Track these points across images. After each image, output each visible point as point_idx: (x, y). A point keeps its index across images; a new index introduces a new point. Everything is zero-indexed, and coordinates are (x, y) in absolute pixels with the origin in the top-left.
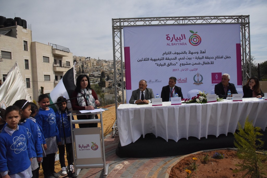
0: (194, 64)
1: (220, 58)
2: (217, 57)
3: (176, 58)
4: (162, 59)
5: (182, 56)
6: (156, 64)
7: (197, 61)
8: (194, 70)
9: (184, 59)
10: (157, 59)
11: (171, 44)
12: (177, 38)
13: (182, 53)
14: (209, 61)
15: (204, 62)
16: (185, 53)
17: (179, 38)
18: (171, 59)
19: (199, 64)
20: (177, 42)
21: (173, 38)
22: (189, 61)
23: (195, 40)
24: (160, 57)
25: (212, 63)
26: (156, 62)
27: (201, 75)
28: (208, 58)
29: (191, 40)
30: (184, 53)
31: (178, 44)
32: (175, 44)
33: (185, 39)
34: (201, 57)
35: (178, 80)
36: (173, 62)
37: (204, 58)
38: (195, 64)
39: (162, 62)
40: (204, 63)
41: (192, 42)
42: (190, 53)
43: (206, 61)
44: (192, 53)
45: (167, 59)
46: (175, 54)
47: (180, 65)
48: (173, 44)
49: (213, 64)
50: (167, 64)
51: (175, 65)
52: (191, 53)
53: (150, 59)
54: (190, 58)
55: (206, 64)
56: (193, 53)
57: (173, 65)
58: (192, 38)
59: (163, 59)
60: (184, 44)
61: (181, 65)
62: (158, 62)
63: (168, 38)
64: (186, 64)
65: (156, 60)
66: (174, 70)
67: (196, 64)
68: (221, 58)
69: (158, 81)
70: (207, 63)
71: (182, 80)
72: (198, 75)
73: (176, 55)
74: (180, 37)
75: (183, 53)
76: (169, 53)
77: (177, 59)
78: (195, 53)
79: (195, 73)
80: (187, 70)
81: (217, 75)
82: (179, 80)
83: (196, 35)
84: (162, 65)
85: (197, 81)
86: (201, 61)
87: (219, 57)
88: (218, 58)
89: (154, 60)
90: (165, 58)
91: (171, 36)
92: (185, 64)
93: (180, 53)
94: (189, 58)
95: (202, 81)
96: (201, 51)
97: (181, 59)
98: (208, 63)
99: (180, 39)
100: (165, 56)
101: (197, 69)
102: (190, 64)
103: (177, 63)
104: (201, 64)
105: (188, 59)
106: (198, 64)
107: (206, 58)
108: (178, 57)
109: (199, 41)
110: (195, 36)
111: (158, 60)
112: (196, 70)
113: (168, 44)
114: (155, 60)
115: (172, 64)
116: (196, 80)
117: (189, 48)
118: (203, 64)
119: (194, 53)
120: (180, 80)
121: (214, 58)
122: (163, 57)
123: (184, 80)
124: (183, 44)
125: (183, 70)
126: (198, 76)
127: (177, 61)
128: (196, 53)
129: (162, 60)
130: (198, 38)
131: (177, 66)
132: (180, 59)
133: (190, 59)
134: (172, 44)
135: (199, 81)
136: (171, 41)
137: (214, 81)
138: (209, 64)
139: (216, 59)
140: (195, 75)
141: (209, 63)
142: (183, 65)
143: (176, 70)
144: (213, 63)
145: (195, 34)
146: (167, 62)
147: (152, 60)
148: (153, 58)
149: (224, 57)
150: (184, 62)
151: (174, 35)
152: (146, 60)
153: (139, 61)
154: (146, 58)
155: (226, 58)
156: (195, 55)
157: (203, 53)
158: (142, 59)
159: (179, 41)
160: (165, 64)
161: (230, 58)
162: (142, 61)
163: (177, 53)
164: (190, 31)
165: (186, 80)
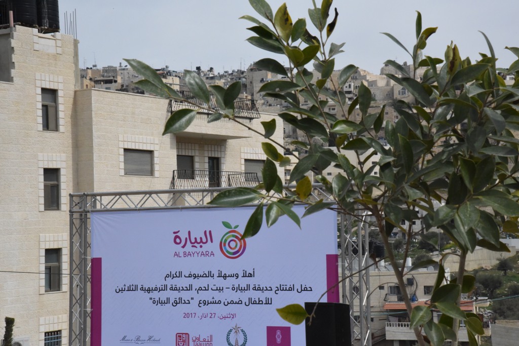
0: (228, 303)
1: (288, 289)
2: (281, 288)
3: (190, 288)
4: (163, 289)
5: (203, 282)
6: (151, 299)
7: (236, 296)
8: (229, 316)
9: (208, 290)
10: (154, 289)
11: (182, 254)
12: (196, 239)
13: (205, 275)
14: (263, 296)
15: (250, 299)
16: (210, 275)
17: (199, 240)
18: (181, 289)
19: (240, 302)
20: (194, 249)
21: (186, 239)
22: (218, 296)
23: (233, 244)
24: (160, 283)
26: (151, 295)
27: (242, 331)
28: (259, 289)
29: (225, 245)
30: (207, 276)
31: (196, 254)
32: (191, 254)
33: (212, 241)
34: (243, 285)
35: (194, 339)
36: (185, 295)
37: (251, 288)
38: (231, 303)
39: (163, 296)
40: (252, 302)
41: (226, 249)
42: (221, 276)
43: (256, 295)
44: (226, 277)
46: (189, 277)
47: (200, 303)
48: (187, 254)
49: (271, 304)
50: (172, 301)
51: (189, 303)
52: (222, 276)
53: (139, 287)
54: (221, 289)
55: (255, 303)
56: (227, 275)
57: (185, 303)
58: (226, 240)
59: (166, 288)
60: (209, 255)
61: (200, 305)
62: (156, 295)
63: (177, 239)
64: (211, 303)
65: (151, 289)
66: (187, 315)
67: (233, 303)
68: (289, 290)
69: (153, 339)
70: (257, 302)
71: (201, 340)
72: (237, 329)
73: (191, 281)
74: (201, 238)
75: (206, 277)
76: (178, 276)
77: (194, 289)
78: (231, 276)
79: (229, 324)
80: (213, 315)
81: (278, 333)
82: (196, 338)
83: (234, 231)
84: (163, 302)
85: (234, 345)
86: (245, 296)
87: (285, 287)
88: (283, 290)
89: (147, 290)
90: (169, 287)
91: (183, 235)
92: (209, 302)
93: (201, 276)
94: (218, 289)
95: (244, 344)
96: (244, 271)
97: (201, 290)
98: (259, 301)
99: (201, 241)
100: (170, 282)
101: (233, 316)
102: (219, 302)
103: (192, 299)
104: (243, 303)
105: (217, 290)
106: (236, 303)
107: (254, 289)
108: (197, 283)
109: (241, 246)
110: (233, 236)
111: (156, 289)
112: (232, 316)
113: (176, 254)
115: (183, 302)
116: (233, 342)
117: (220, 263)
118: (247, 304)
119: (229, 276)
120: (198, 339)
121: (274, 289)
122: (165, 283)
123: (207, 340)
124: (207, 253)
125: (204, 315)
126: (236, 332)
127: (193, 293)
128: (233, 277)
129: (162, 290)
130: (240, 240)
131: (193, 307)
132: (200, 289)
133: (220, 290)
134: (185, 253)
135: (240, 345)
136: (183, 247)
138: (262, 304)
139: (277, 292)
140: (231, 331)
141: (261, 302)
142: (205, 303)
143: (190, 315)
144: (270, 302)
145: (233, 229)
146: (174, 295)
147: (143, 290)
148: (146, 286)
149: (297, 287)
150: (206, 296)
151: (189, 232)
152: (131, 289)
153: (118, 291)
154: (133, 285)
155: (302, 290)
156: (231, 281)
157: (249, 276)
158: (125, 285)
159: (198, 246)
160: (168, 299)
161: (311, 290)
162: (124, 290)
163: (194, 276)
164: (223, 223)
165: (209, 340)
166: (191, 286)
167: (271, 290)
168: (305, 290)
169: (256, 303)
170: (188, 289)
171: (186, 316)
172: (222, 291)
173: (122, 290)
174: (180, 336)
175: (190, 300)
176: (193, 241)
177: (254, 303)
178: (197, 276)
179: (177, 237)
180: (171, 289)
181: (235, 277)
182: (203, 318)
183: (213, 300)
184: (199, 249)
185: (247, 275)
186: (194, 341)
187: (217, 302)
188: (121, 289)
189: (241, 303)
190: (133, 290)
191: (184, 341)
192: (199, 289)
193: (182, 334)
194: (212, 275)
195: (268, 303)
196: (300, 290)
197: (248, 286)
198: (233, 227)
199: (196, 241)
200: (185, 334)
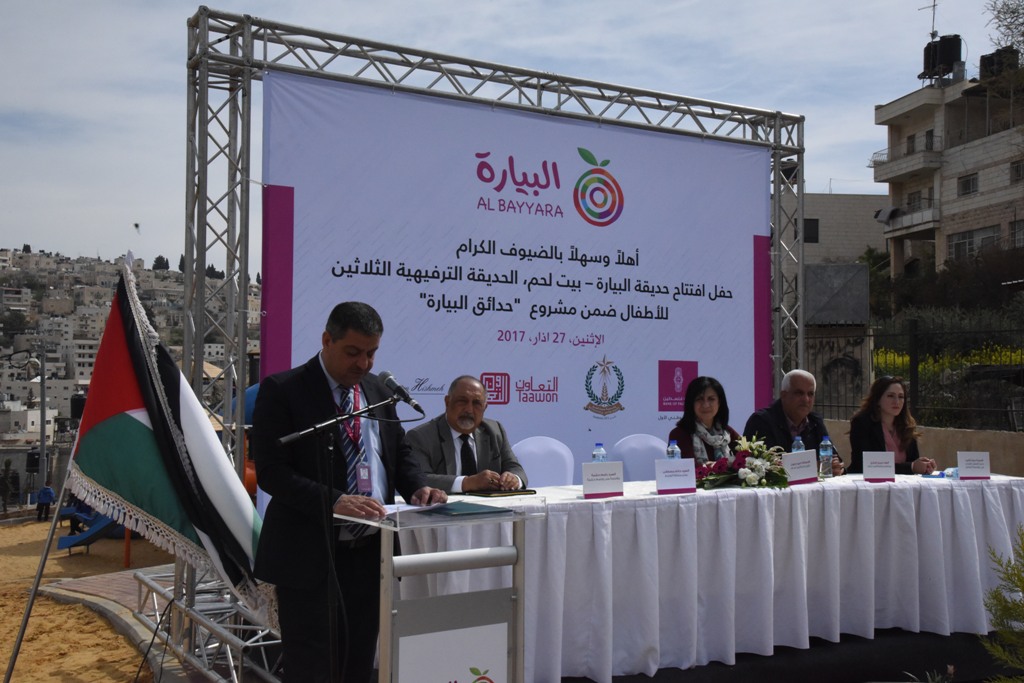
0: (590, 314)
1: (694, 292)
2: (683, 291)
3: (512, 279)
4: (453, 276)
5: (540, 268)
6: (423, 296)
7: (605, 301)
8: (590, 340)
9: (550, 285)
10: (430, 274)
11: (494, 204)
12: (525, 175)
13: (543, 254)
14: (652, 303)
15: (630, 308)
16: (553, 254)
17: (531, 180)
18: (493, 278)
19: (612, 313)
20: (521, 198)
21: (505, 172)
22: (570, 298)
23: (599, 197)
24: (445, 261)
25: (662, 315)
26: (423, 287)
27: (616, 369)
28: (646, 290)
29: (583, 196)
30: (549, 255)
31: (525, 208)
32: (516, 205)
33: (558, 186)
34: (618, 281)
35: (520, 385)
36: (502, 293)
37: (633, 286)
38: (594, 314)
39: (453, 290)
40: (633, 313)
41: (585, 204)
42: (576, 259)
43: (641, 301)
44: (586, 261)
45: (473, 279)
46: (511, 254)
47: (533, 311)
48: (506, 205)
49: (666, 318)
50: (472, 303)
51: (511, 310)
52: (579, 258)
53: (395, 267)
54: (576, 284)
55: (638, 315)
56: (589, 258)
57: (502, 309)
58: (585, 187)
59: (456, 274)
60: (553, 212)
61: (534, 315)
62: (435, 288)
63: (483, 169)
64: (556, 312)
65: (423, 274)
66: (505, 336)
67: (599, 314)
68: (696, 294)
69: (427, 384)
70: (643, 315)
71: (536, 387)
72: (606, 366)
73: (514, 263)
74: (536, 176)
75: (547, 257)
76: (487, 250)
77: (520, 280)
78: (596, 261)
79: (591, 355)
80: (559, 337)
81: (678, 373)
82: (524, 384)
83: (601, 172)
84: (452, 305)
85: (599, 396)
86: (621, 301)
87: (689, 288)
88: (687, 294)
89: (415, 276)
90: (466, 272)
91: (499, 165)
92: (553, 310)
93: (535, 256)
94: (571, 284)
95: (618, 395)
96: (619, 251)
97: (536, 283)
98: (646, 313)
99: (537, 182)
100: (467, 262)
101: (600, 340)
102: (573, 311)
103: (517, 301)
104: (618, 314)
105: (568, 286)
106: (604, 315)
107: (638, 288)
108: (526, 270)
109: (614, 203)
110: (600, 180)
111: (435, 275)
112: (596, 340)
113: (482, 203)
114: (420, 277)
115: (497, 306)
116: (598, 392)
117: (574, 231)
118: (625, 317)
119: (591, 260)
120: (529, 385)
121: (672, 291)
122: (458, 263)
123: (546, 388)
124: (549, 208)
125: (542, 336)
126: (604, 370)
127: (519, 290)
128: (600, 261)
129: (450, 278)
130: (612, 191)
131: (519, 319)
132: (534, 282)
133: (574, 286)
134: (501, 203)
135: (610, 396)
136: (499, 188)
137: (667, 401)
138: (651, 318)
139: (677, 297)
140: (594, 369)
141: (649, 315)
142: (544, 312)
143: (513, 336)
144: (665, 316)
145: (599, 167)
146: (477, 292)
147: (403, 274)
148: (412, 267)
149: (710, 289)
150: (548, 297)
151: (511, 160)
152: (374, 271)
153: (338, 272)
154: (378, 262)
155: (716, 296)
156: (595, 271)
157: (628, 264)
158: (357, 261)
159: (530, 190)
160: (464, 300)
161: (731, 297)
162: (356, 272)
163: (522, 253)
164: (579, 149)
165: (552, 388)
166: (514, 274)
167: (667, 293)
168: (721, 296)
169: (641, 317)
170: (509, 280)
171: (503, 338)
172: (577, 289)
173: (350, 271)
174: (490, 380)
175: (512, 303)
176: (520, 179)
177: (637, 317)
178: (527, 253)
179: (483, 166)
180: (472, 277)
181: (603, 263)
182: (539, 343)
183: (561, 306)
184: (530, 199)
185: (625, 261)
186: (520, 390)
187: (568, 311)
188: (347, 269)
189: (615, 316)
190: (378, 273)
191: (498, 390)
192: (531, 283)
193: (495, 374)
194: (558, 256)
195: (662, 318)
196: (713, 296)
197: (627, 282)
198: (599, 162)
199: (525, 181)
200: (501, 374)
